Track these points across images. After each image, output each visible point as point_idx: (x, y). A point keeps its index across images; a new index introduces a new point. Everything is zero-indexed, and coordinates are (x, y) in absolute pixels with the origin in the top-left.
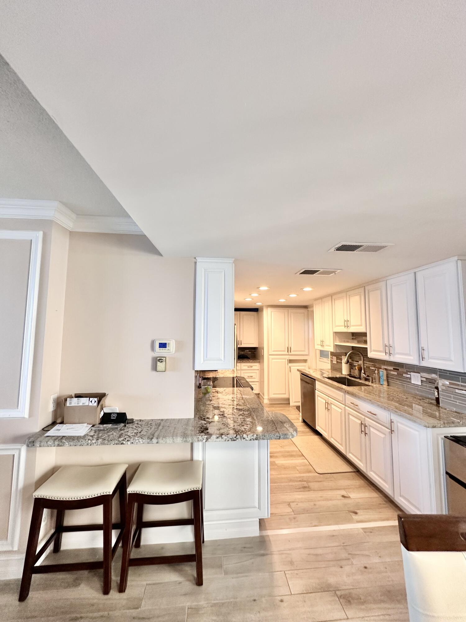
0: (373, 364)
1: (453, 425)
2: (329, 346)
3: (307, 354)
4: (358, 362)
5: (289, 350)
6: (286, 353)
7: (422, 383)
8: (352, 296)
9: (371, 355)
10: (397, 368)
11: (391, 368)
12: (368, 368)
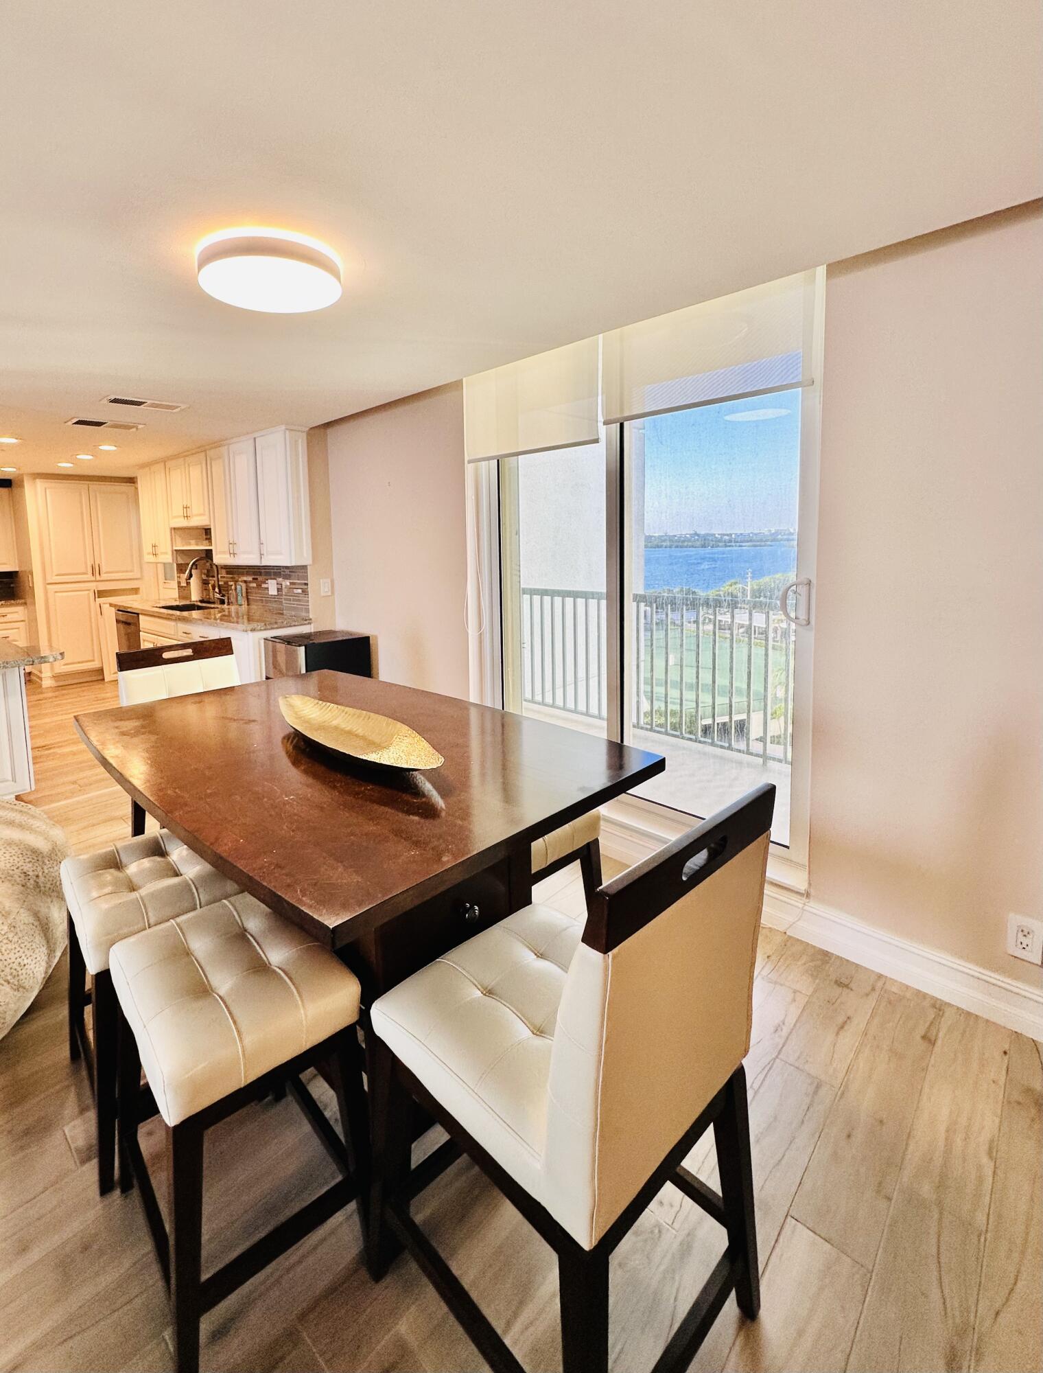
0: (231, 576)
1: (276, 626)
2: (166, 553)
3: (139, 576)
5: (95, 570)
6: (89, 577)
7: (278, 591)
9: (216, 559)
10: (256, 577)
11: (250, 578)
12: (226, 583)
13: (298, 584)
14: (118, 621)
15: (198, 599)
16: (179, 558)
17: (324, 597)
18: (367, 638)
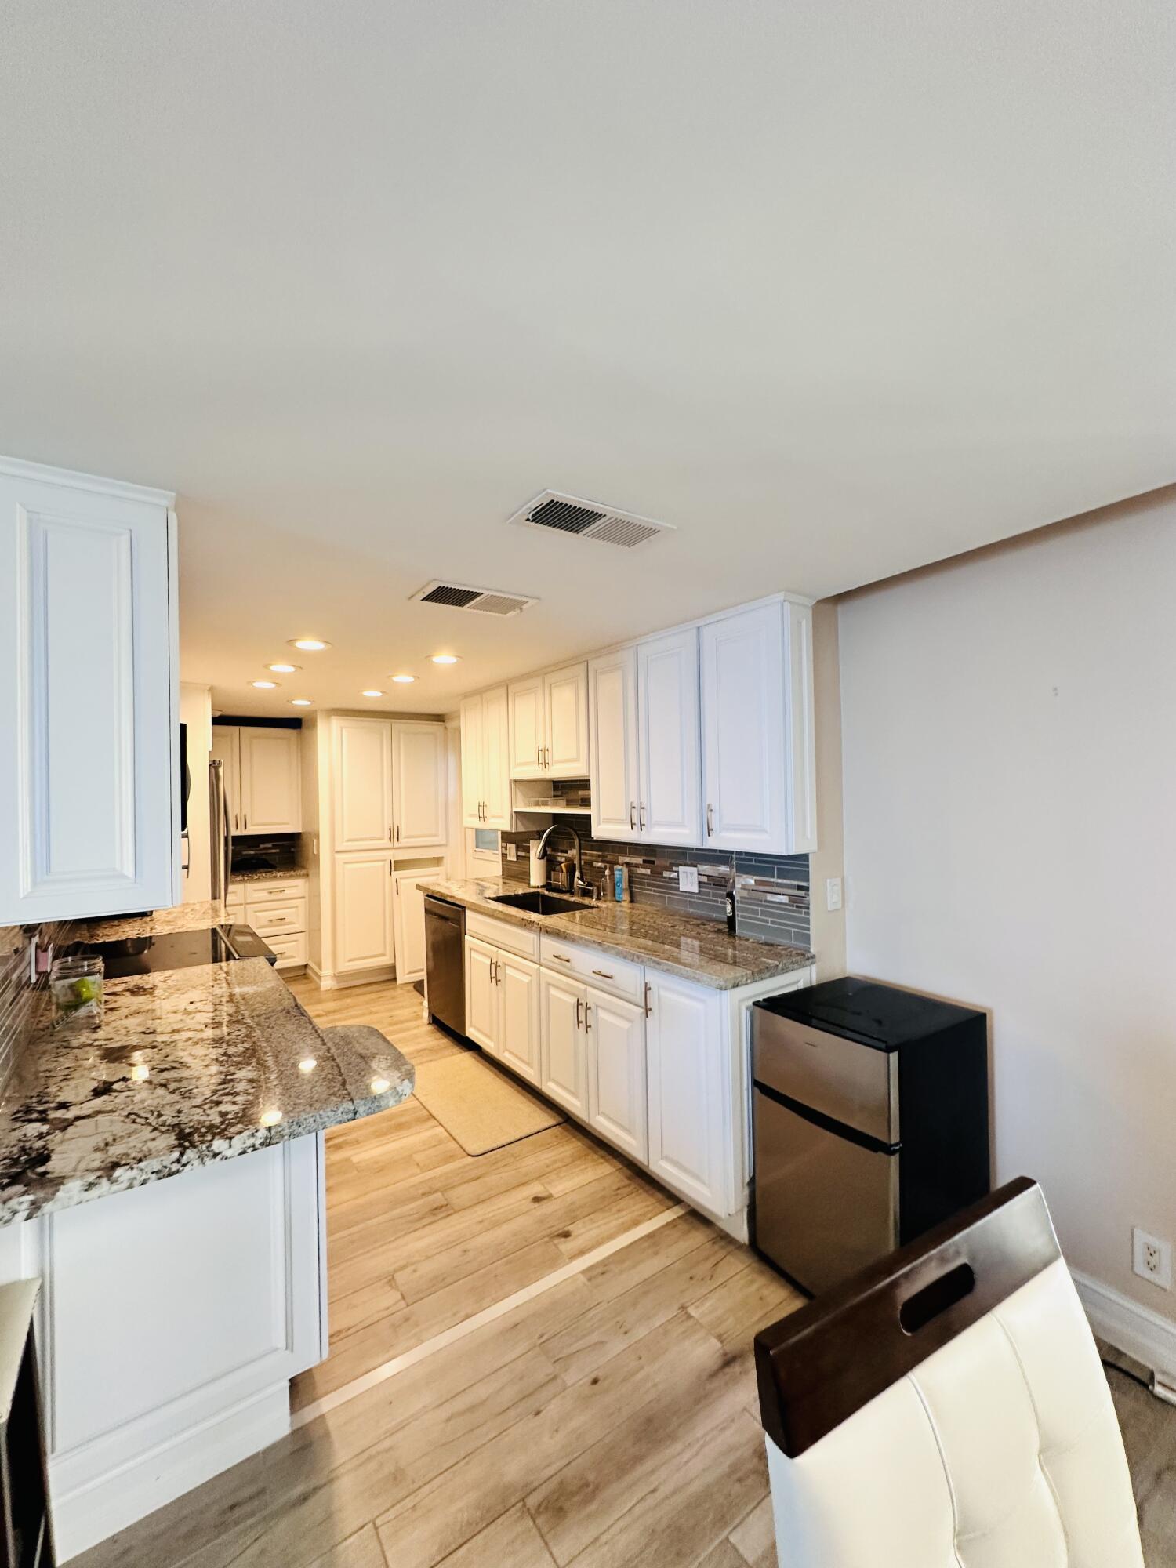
0: (600, 853)
1: (768, 974)
2: (500, 817)
3: (444, 842)
4: (567, 852)
5: (393, 834)
6: (386, 842)
7: (699, 887)
8: (556, 686)
9: (599, 831)
12: (589, 864)
13: (779, 885)
15: (540, 884)
16: (519, 824)
17: (833, 911)
18: (984, 1015)
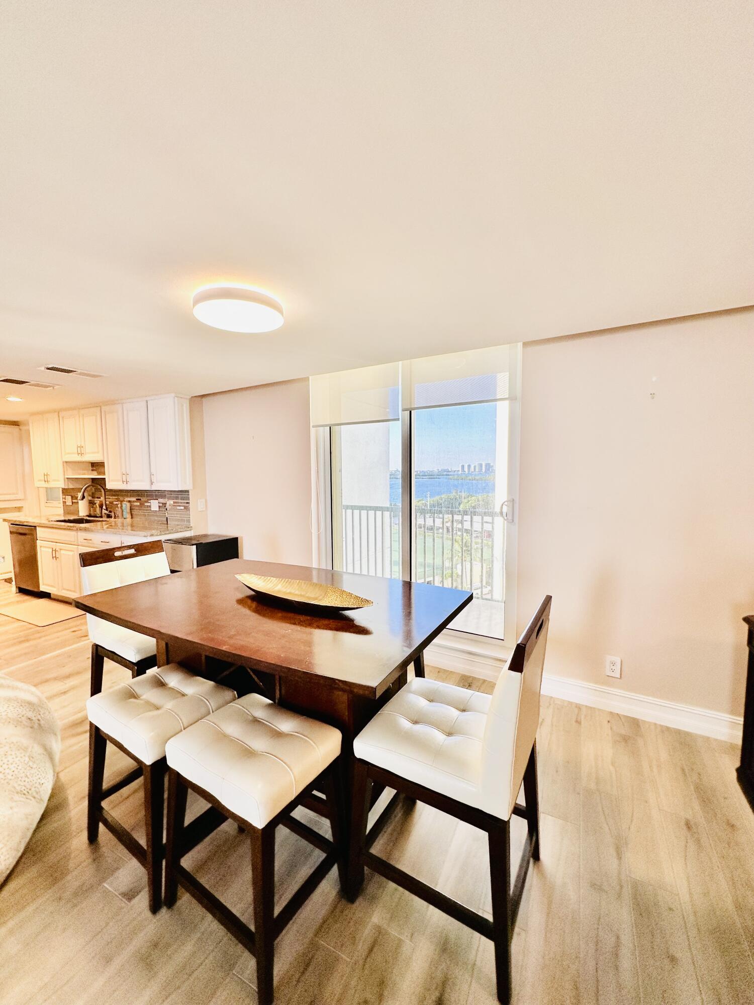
1: (167, 532)
2: (58, 480)
3: (22, 498)
4: (100, 498)
7: (160, 508)
9: (109, 486)
10: (139, 498)
11: (134, 499)
12: (111, 503)
13: (181, 503)
14: (11, 533)
15: (85, 515)
16: (69, 484)
17: (200, 511)
18: (237, 539)
